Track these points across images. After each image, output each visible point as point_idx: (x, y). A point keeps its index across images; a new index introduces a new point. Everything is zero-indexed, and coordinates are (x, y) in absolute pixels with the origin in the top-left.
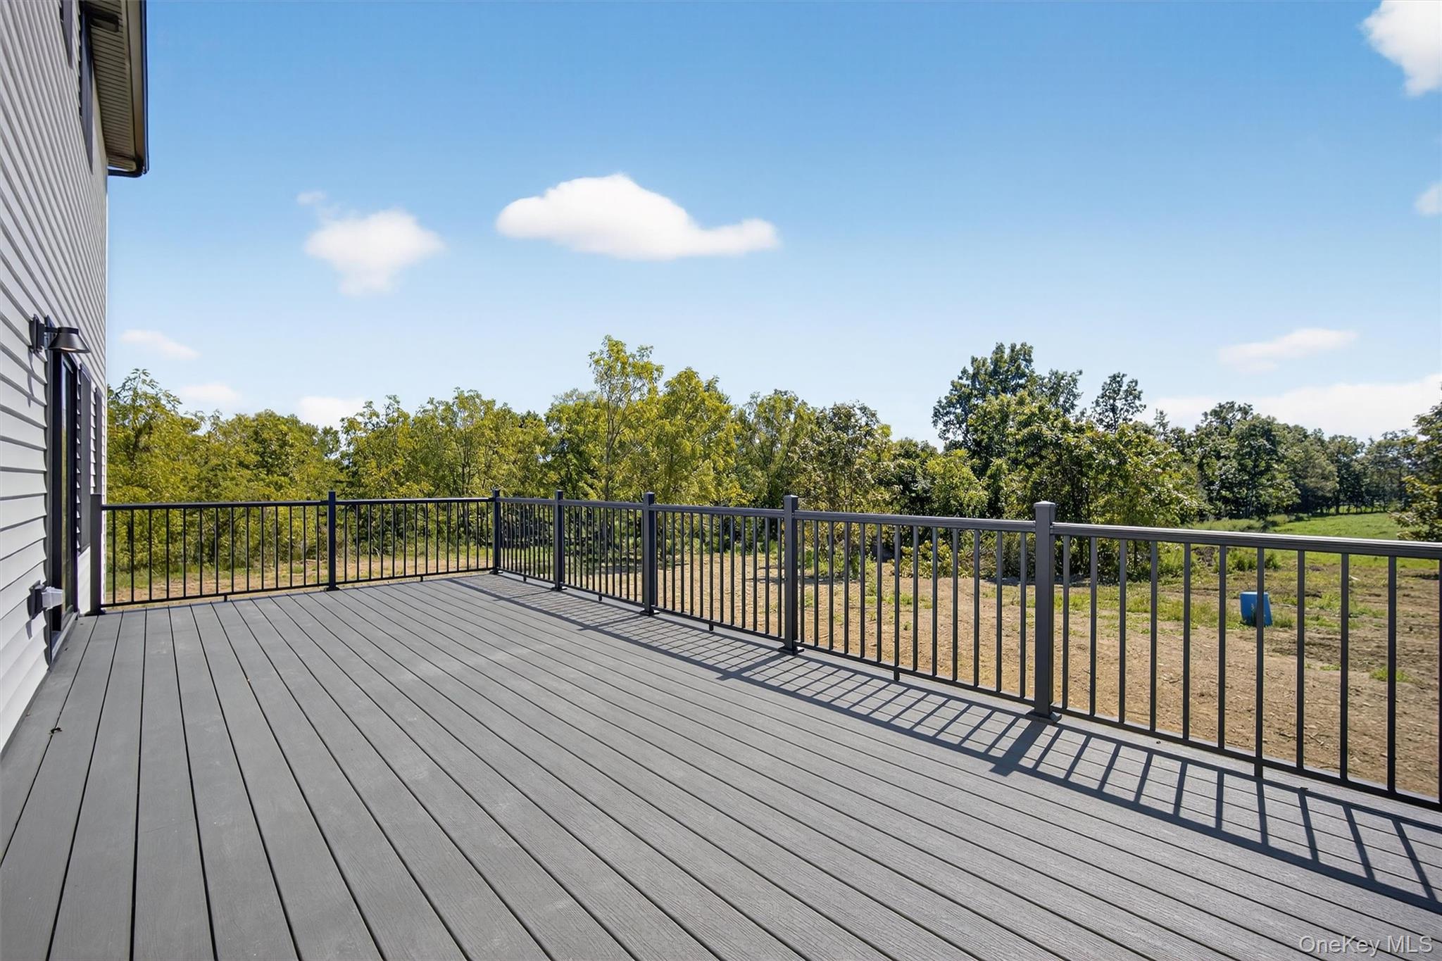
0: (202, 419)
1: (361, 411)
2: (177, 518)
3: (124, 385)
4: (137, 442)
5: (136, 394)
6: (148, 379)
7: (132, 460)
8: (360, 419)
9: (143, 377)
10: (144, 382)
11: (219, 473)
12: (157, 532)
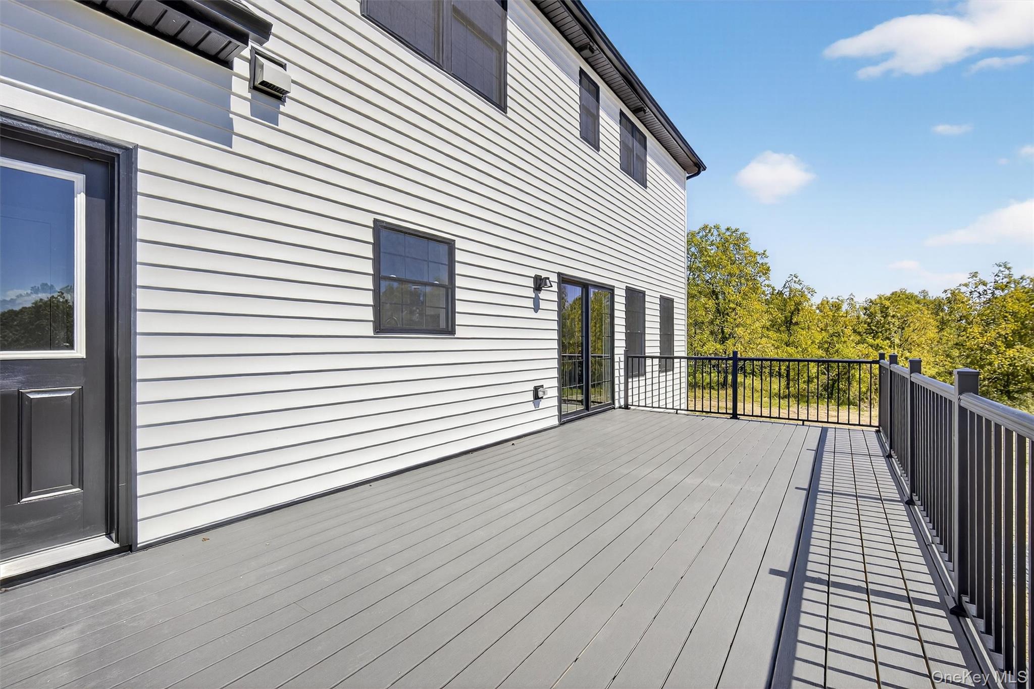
0: (842, 301)
1: (966, 281)
2: (813, 369)
3: (785, 285)
4: (791, 319)
5: (791, 291)
6: (797, 280)
7: (789, 330)
8: (963, 289)
9: (794, 279)
10: (795, 282)
11: (835, 339)
12: (802, 376)
